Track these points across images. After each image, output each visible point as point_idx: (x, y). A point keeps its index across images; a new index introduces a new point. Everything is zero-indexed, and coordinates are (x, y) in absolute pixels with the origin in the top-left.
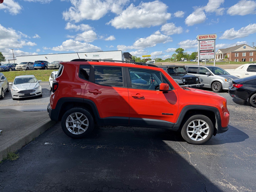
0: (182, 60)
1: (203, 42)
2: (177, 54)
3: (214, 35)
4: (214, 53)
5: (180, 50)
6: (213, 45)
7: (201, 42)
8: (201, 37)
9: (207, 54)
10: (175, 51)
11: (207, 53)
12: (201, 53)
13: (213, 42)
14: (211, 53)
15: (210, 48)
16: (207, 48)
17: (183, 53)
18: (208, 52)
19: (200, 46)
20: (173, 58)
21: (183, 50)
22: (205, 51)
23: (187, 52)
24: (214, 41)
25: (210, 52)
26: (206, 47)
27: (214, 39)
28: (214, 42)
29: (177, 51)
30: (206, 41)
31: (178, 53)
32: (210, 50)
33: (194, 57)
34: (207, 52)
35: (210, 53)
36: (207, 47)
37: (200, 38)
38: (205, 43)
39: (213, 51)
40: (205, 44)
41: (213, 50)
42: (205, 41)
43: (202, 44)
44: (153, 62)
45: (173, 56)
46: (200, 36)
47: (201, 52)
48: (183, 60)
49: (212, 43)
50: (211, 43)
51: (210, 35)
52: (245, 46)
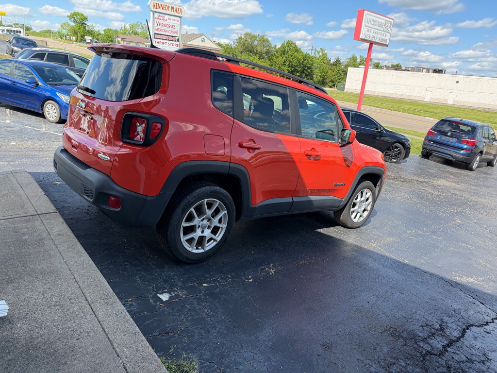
0: (87, 41)
1: (161, 16)
2: (72, 24)
3: (180, 8)
4: (178, 43)
5: (79, 17)
6: (177, 28)
7: (156, 15)
8: (157, 5)
9: (167, 44)
10: (68, 16)
11: (168, 42)
12: (156, 38)
13: (178, 21)
14: (174, 43)
15: (172, 32)
16: (166, 31)
17: (86, 24)
18: (169, 40)
19: (156, 24)
20: (64, 32)
21: (86, 19)
22: (164, 37)
23: (94, 25)
24: (179, 19)
25: (172, 40)
26: (165, 28)
27: (180, 17)
28: (179, 23)
29: (71, 17)
30: (166, 17)
31: (74, 22)
32: (172, 37)
33: (110, 39)
34: (167, 40)
35: (172, 42)
36: (168, 29)
37: (154, 6)
38: (164, 20)
39: (178, 40)
40: (164, 22)
41: (177, 38)
42: (164, 15)
43: (158, 20)
44: (17, 32)
45: (62, 26)
46: (155, 2)
47: (157, 36)
48: (89, 41)
49: (176, 22)
50: (174, 22)
51: (173, 6)
52: (203, 37)
